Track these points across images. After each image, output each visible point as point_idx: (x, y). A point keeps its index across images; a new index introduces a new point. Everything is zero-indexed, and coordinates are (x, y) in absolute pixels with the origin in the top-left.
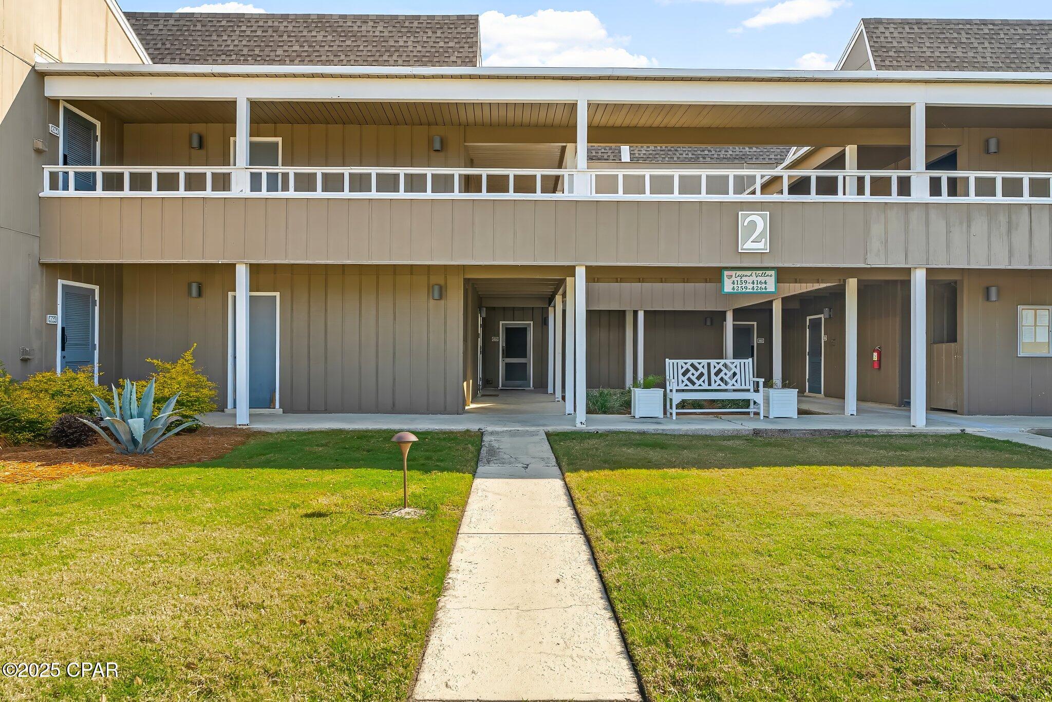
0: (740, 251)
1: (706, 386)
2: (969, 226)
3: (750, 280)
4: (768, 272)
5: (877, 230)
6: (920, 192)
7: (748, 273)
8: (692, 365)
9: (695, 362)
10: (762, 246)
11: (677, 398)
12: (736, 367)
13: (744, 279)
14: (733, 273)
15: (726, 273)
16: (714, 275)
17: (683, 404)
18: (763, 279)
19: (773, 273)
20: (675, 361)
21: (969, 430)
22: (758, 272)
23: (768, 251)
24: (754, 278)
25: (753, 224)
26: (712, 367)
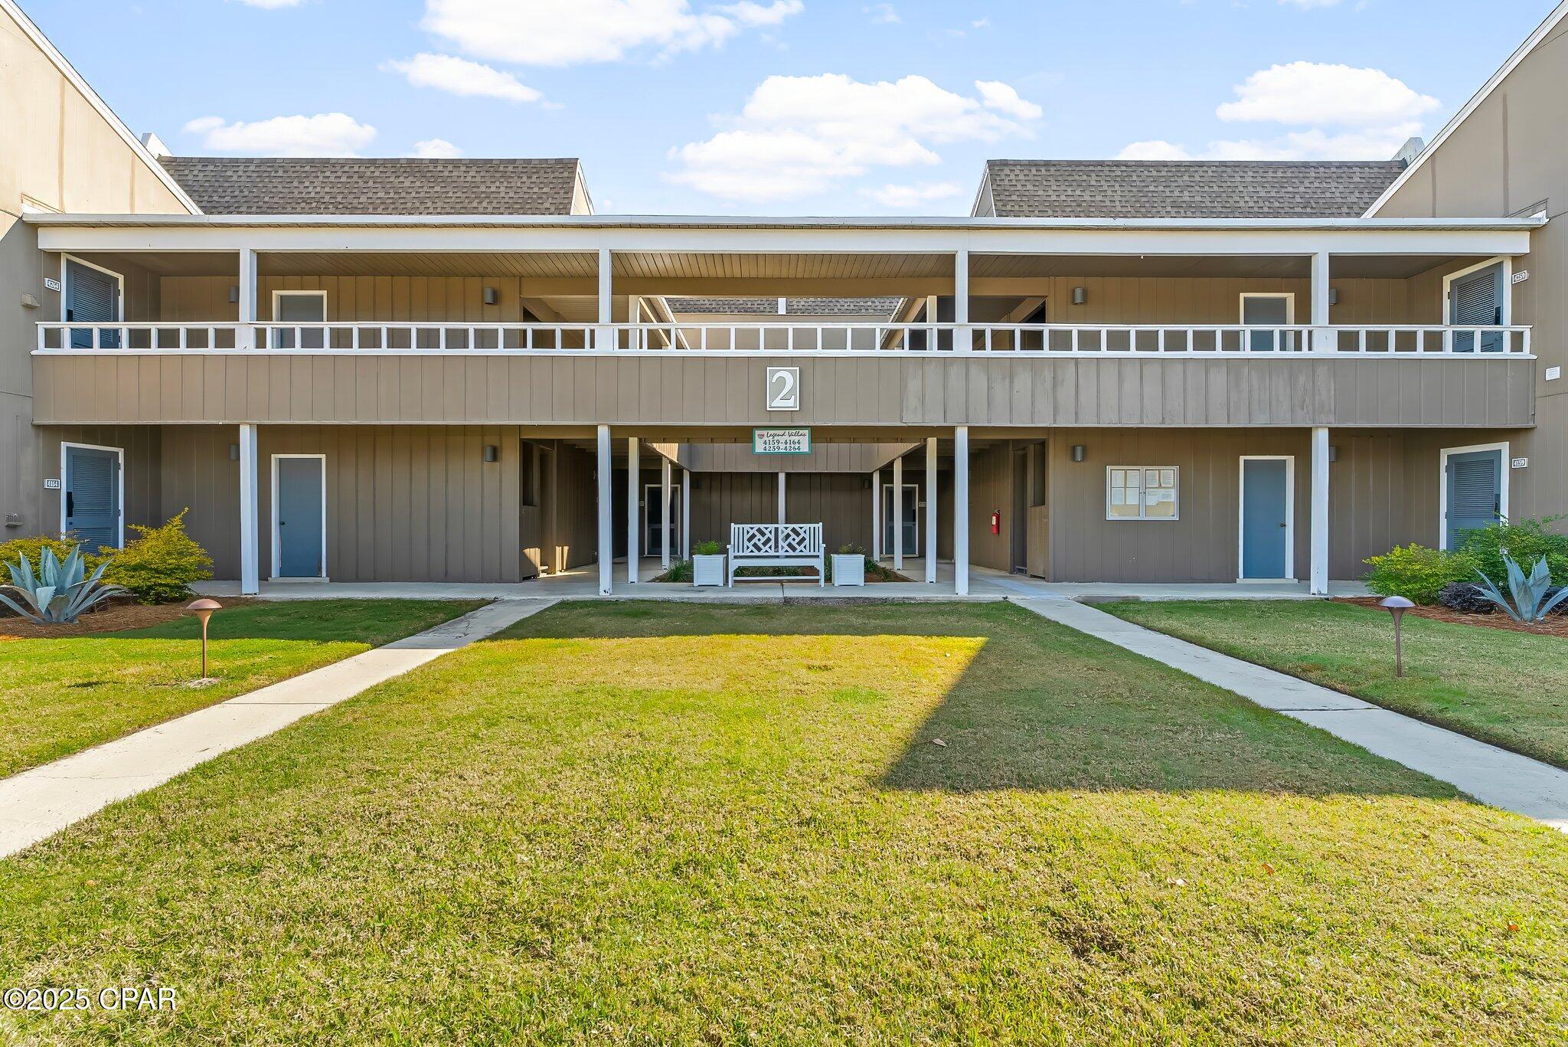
0: (768, 409)
1: (772, 553)
2: (1011, 382)
3: (782, 439)
4: (801, 432)
5: (914, 386)
6: (963, 346)
7: (781, 432)
8: (759, 530)
9: (762, 526)
10: (792, 404)
11: (734, 565)
12: (805, 532)
13: (776, 438)
14: (765, 432)
15: (757, 432)
16: (744, 434)
17: (740, 571)
18: (796, 439)
19: (806, 432)
20: (741, 526)
21: (1013, 598)
22: (791, 431)
23: (798, 409)
24: (786, 437)
25: (782, 380)
26: (780, 532)
